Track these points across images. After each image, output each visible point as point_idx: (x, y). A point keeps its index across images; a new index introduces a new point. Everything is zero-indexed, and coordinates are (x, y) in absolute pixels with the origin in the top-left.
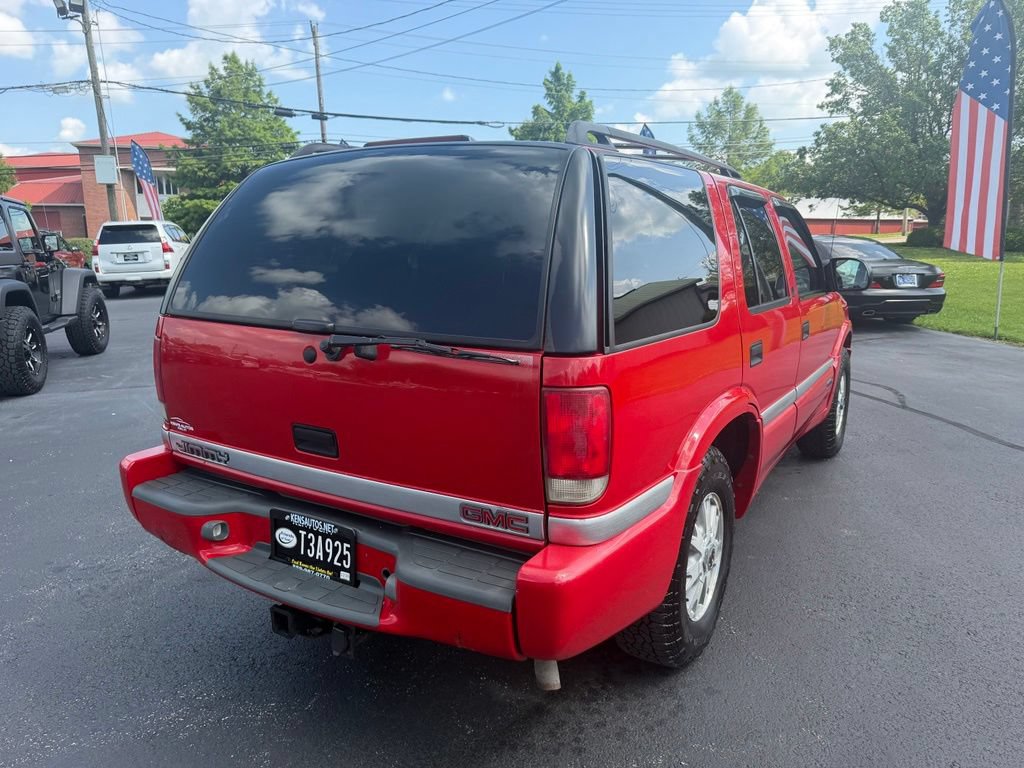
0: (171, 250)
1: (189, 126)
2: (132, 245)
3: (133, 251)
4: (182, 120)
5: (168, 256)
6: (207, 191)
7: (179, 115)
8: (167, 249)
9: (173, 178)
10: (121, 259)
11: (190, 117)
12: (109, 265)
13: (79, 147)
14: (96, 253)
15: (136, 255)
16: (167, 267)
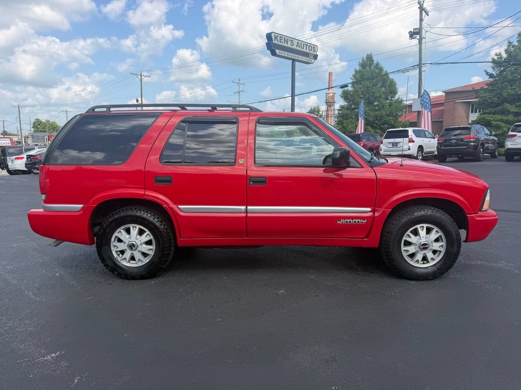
0: (413, 141)
1: (491, 76)
2: (396, 139)
3: (396, 141)
4: (487, 73)
5: (411, 144)
6: (491, 109)
7: (486, 71)
8: (411, 141)
9: (477, 104)
10: (391, 146)
11: (491, 71)
12: (386, 148)
13: (445, 93)
14: (382, 143)
15: (397, 143)
16: (409, 149)
